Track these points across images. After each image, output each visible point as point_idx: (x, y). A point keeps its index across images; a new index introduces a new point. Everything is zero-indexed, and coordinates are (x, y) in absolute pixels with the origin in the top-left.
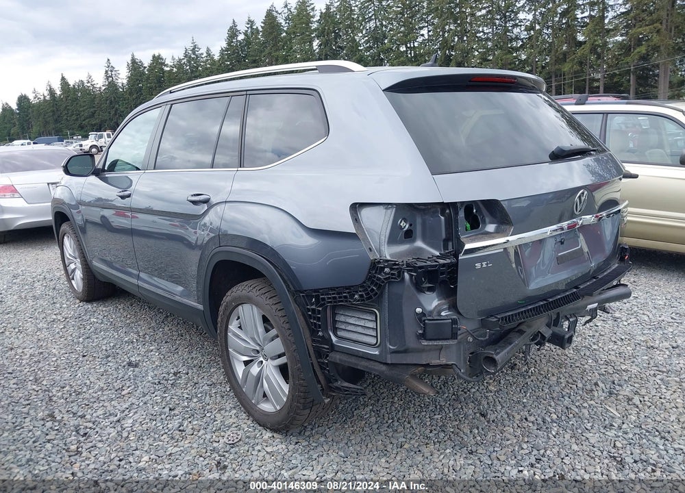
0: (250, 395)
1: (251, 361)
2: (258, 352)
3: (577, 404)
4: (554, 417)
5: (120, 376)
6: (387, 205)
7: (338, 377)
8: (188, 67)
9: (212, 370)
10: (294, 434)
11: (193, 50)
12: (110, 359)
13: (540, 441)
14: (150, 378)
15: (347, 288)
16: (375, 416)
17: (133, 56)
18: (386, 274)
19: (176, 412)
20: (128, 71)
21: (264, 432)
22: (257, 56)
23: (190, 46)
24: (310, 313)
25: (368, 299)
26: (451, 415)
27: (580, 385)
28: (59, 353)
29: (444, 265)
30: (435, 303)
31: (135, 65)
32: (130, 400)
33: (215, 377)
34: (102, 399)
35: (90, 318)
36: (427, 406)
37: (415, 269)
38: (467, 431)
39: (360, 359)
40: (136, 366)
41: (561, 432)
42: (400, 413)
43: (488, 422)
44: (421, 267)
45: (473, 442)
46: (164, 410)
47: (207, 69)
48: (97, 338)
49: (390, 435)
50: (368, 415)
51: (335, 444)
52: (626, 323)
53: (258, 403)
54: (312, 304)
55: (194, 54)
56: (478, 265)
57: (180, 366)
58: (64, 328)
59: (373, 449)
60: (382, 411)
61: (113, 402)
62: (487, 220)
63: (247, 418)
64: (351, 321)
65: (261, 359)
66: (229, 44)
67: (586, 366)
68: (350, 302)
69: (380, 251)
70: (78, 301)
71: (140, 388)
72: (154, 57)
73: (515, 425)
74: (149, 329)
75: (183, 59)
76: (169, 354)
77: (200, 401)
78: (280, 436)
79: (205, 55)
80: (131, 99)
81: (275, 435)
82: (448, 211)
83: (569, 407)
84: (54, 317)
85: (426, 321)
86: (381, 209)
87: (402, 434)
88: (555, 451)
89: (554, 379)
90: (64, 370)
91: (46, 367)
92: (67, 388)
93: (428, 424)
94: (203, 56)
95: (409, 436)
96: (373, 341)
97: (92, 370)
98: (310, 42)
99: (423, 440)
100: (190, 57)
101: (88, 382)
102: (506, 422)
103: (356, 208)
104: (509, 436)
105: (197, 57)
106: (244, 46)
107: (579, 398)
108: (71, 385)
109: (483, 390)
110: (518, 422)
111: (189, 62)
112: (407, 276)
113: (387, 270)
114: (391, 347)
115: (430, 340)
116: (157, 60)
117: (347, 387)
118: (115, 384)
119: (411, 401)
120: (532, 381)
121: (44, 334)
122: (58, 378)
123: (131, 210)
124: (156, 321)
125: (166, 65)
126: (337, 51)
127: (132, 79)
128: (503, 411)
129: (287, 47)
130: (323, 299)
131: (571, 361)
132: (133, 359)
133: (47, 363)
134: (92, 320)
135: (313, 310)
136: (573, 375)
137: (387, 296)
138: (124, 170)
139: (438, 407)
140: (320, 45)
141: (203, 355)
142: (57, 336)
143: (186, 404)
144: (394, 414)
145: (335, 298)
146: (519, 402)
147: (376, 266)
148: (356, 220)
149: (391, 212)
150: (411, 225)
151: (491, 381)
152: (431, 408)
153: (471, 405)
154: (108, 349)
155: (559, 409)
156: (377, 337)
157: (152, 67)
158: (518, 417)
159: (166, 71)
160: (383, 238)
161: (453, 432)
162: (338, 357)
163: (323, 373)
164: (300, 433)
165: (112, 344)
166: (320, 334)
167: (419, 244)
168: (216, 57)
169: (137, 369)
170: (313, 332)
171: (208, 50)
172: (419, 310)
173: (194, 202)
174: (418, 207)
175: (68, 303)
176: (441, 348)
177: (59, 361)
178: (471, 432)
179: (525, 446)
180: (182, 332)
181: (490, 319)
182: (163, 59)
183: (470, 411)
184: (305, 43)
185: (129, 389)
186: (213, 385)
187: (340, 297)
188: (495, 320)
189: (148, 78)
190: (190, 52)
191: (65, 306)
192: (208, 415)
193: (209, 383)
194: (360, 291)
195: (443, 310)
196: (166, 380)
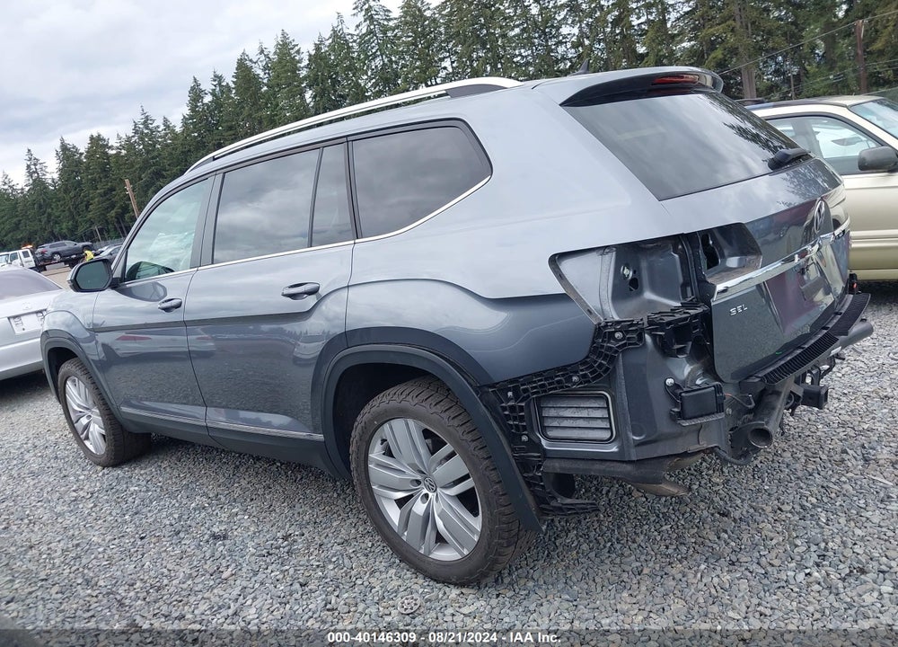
0: (414, 543)
1: (411, 496)
2: (418, 482)
3: (833, 480)
4: (814, 500)
5: (208, 555)
6: (603, 250)
7: (556, 494)
8: (141, 147)
9: (335, 524)
10: (489, 585)
11: (145, 123)
12: (182, 535)
13: (814, 532)
14: (253, 551)
15: (559, 369)
16: (585, 542)
17: (62, 140)
18: (617, 340)
19: (312, 586)
20: (59, 161)
21: (447, 589)
22: (232, 121)
23: (139, 119)
24: (507, 413)
25: (594, 379)
26: (682, 522)
27: (824, 457)
28: (104, 540)
29: (696, 316)
30: (687, 369)
31: (67, 153)
32: (238, 582)
33: (343, 531)
34: (197, 589)
35: (127, 487)
36: (646, 517)
37: (662, 326)
38: (713, 537)
39: (590, 462)
40: (225, 537)
41: (832, 517)
42: (616, 533)
43: (735, 520)
44: (669, 323)
45: (728, 550)
46: (293, 588)
47: (167, 145)
48: (150, 511)
49: (618, 560)
50: (576, 543)
51: (550, 587)
52: (840, 375)
53: (430, 553)
54: (509, 400)
55: (147, 128)
56: (733, 311)
57: (288, 526)
58: (95, 506)
59: (605, 584)
60: (592, 534)
61: (215, 591)
62: (726, 252)
63: (414, 576)
64: (568, 413)
65: (425, 491)
66: (193, 110)
67: (819, 433)
68: (567, 387)
69: (603, 312)
70: (99, 468)
71: (245, 565)
72: (92, 138)
73: (770, 519)
74: (219, 486)
75: (133, 136)
76: (264, 514)
77: (337, 566)
78: (472, 591)
79: (162, 127)
80: (67, 198)
81: (464, 590)
82: (680, 247)
83: (825, 485)
84: (75, 494)
85: (683, 394)
86: (594, 257)
87: (633, 557)
88: (838, 540)
89: (788, 454)
90: (122, 562)
91: (94, 562)
92: (139, 584)
93: (658, 538)
94: (160, 130)
95: (643, 557)
96: (606, 435)
97: (164, 554)
98: (300, 95)
99: (663, 560)
100: (142, 133)
101: (165, 571)
102: (758, 518)
103: (556, 260)
104: (771, 535)
105: (152, 132)
106: (213, 111)
107: (830, 472)
108: (142, 580)
109: (706, 484)
110: (772, 515)
111: (141, 139)
112: (648, 338)
113: (618, 335)
114: (635, 438)
115: (690, 419)
116: (97, 143)
117: (572, 504)
118: (206, 567)
119: (622, 515)
120: (761, 462)
121: (69, 520)
122: (119, 573)
123: (185, 323)
124: (224, 475)
125: (111, 148)
126: (338, 101)
127: (66, 172)
128: (746, 505)
129: (271, 104)
130: (526, 391)
131: (797, 430)
132: (215, 530)
133: (93, 556)
134: (132, 489)
135: (512, 408)
136: (809, 446)
137: (622, 372)
138: (148, 275)
139: (661, 516)
140: (315, 97)
141: (312, 508)
142: (90, 519)
143: (321, 573)
144: (608, 534)
145: (543, 386)
146: (759, 491)
147: (602, 332)
148: (561, 277)
149: (610, 259)
150: (634, 272)
151: (711, 472)
152: (652, 519)
153: (702, 505)
154: (173, 522)
155: (814, 489)
156: (611, 429)
157: (91, 154)
158: (769, 509)
159: (111, 155)
160: (604, 293)
161: (695, 543)
162: (557, 465)
163: (532, 491)
164: (496, 581)
165: (176, 516)
166: (525, 438)
167: (649, 295)
168: (178, 129)
169: (227, 542)
170: (513, 438)
171: (166, 120)
172: (670, 381)
173: (293, 296)
174: (643, 246)
175: (86, 473)
176: (699, 429)
177: (108, 551)
178: (719, 538)
179: (798, 542)
180: (267, 482)
181: (751, 381)
182: (104, 140)
183: (705, 513)
184: (294, 96)
185: (230, 570)
186: (345, 542)
187: (550, 384)
188: (757, 380)
189: (88, 168)
190: (141, 126)
191: (82, 477)
192: (359, 582)
193: (339, 540)
194: (582, 370)
195: (699, 377)
196: (276, 548)
